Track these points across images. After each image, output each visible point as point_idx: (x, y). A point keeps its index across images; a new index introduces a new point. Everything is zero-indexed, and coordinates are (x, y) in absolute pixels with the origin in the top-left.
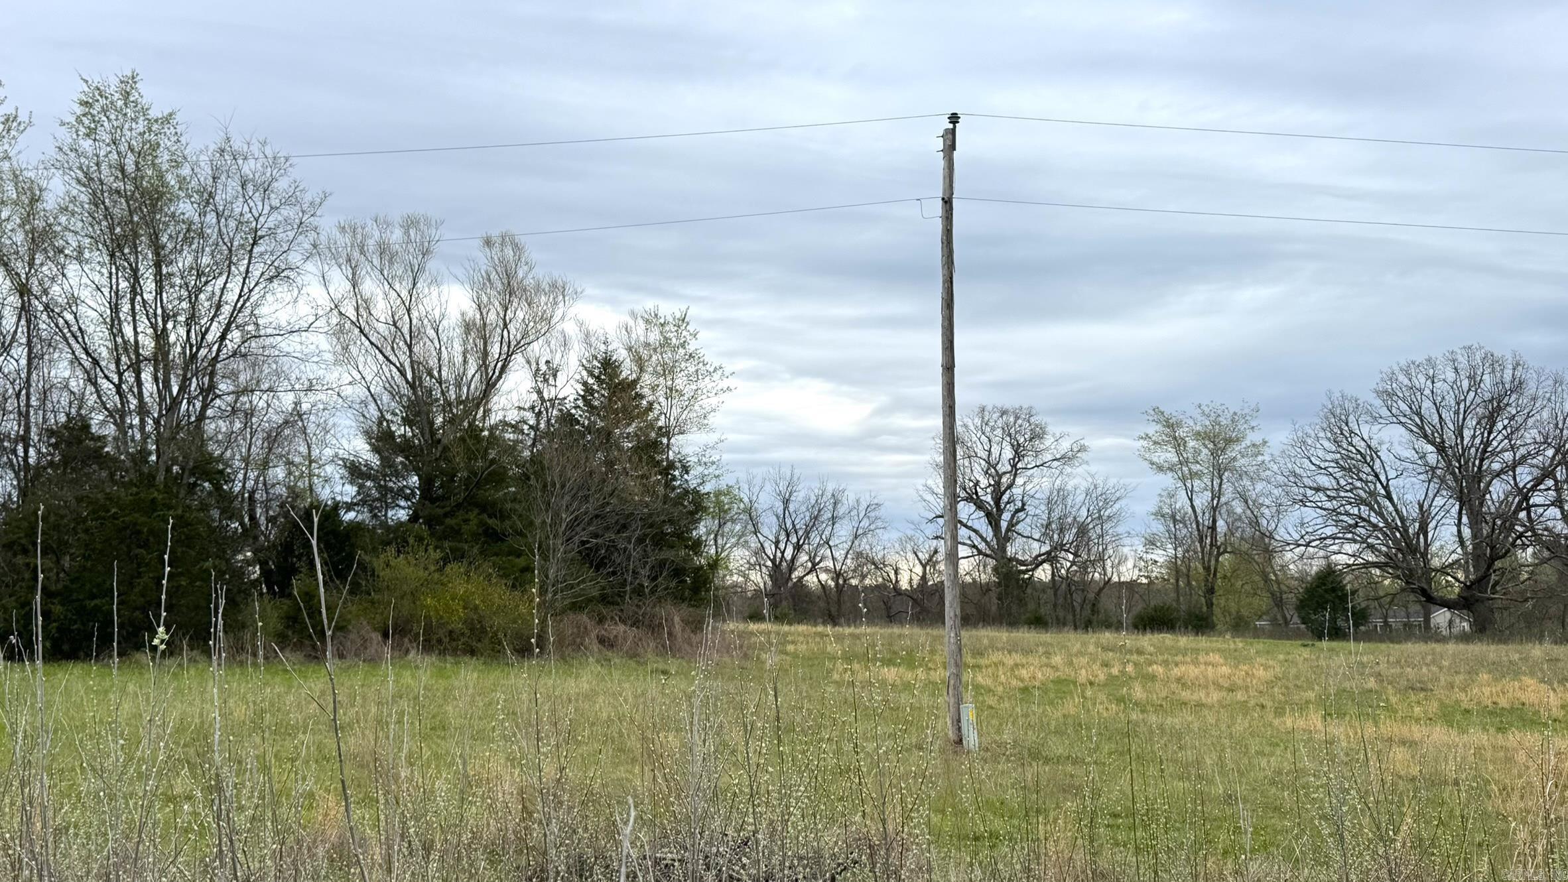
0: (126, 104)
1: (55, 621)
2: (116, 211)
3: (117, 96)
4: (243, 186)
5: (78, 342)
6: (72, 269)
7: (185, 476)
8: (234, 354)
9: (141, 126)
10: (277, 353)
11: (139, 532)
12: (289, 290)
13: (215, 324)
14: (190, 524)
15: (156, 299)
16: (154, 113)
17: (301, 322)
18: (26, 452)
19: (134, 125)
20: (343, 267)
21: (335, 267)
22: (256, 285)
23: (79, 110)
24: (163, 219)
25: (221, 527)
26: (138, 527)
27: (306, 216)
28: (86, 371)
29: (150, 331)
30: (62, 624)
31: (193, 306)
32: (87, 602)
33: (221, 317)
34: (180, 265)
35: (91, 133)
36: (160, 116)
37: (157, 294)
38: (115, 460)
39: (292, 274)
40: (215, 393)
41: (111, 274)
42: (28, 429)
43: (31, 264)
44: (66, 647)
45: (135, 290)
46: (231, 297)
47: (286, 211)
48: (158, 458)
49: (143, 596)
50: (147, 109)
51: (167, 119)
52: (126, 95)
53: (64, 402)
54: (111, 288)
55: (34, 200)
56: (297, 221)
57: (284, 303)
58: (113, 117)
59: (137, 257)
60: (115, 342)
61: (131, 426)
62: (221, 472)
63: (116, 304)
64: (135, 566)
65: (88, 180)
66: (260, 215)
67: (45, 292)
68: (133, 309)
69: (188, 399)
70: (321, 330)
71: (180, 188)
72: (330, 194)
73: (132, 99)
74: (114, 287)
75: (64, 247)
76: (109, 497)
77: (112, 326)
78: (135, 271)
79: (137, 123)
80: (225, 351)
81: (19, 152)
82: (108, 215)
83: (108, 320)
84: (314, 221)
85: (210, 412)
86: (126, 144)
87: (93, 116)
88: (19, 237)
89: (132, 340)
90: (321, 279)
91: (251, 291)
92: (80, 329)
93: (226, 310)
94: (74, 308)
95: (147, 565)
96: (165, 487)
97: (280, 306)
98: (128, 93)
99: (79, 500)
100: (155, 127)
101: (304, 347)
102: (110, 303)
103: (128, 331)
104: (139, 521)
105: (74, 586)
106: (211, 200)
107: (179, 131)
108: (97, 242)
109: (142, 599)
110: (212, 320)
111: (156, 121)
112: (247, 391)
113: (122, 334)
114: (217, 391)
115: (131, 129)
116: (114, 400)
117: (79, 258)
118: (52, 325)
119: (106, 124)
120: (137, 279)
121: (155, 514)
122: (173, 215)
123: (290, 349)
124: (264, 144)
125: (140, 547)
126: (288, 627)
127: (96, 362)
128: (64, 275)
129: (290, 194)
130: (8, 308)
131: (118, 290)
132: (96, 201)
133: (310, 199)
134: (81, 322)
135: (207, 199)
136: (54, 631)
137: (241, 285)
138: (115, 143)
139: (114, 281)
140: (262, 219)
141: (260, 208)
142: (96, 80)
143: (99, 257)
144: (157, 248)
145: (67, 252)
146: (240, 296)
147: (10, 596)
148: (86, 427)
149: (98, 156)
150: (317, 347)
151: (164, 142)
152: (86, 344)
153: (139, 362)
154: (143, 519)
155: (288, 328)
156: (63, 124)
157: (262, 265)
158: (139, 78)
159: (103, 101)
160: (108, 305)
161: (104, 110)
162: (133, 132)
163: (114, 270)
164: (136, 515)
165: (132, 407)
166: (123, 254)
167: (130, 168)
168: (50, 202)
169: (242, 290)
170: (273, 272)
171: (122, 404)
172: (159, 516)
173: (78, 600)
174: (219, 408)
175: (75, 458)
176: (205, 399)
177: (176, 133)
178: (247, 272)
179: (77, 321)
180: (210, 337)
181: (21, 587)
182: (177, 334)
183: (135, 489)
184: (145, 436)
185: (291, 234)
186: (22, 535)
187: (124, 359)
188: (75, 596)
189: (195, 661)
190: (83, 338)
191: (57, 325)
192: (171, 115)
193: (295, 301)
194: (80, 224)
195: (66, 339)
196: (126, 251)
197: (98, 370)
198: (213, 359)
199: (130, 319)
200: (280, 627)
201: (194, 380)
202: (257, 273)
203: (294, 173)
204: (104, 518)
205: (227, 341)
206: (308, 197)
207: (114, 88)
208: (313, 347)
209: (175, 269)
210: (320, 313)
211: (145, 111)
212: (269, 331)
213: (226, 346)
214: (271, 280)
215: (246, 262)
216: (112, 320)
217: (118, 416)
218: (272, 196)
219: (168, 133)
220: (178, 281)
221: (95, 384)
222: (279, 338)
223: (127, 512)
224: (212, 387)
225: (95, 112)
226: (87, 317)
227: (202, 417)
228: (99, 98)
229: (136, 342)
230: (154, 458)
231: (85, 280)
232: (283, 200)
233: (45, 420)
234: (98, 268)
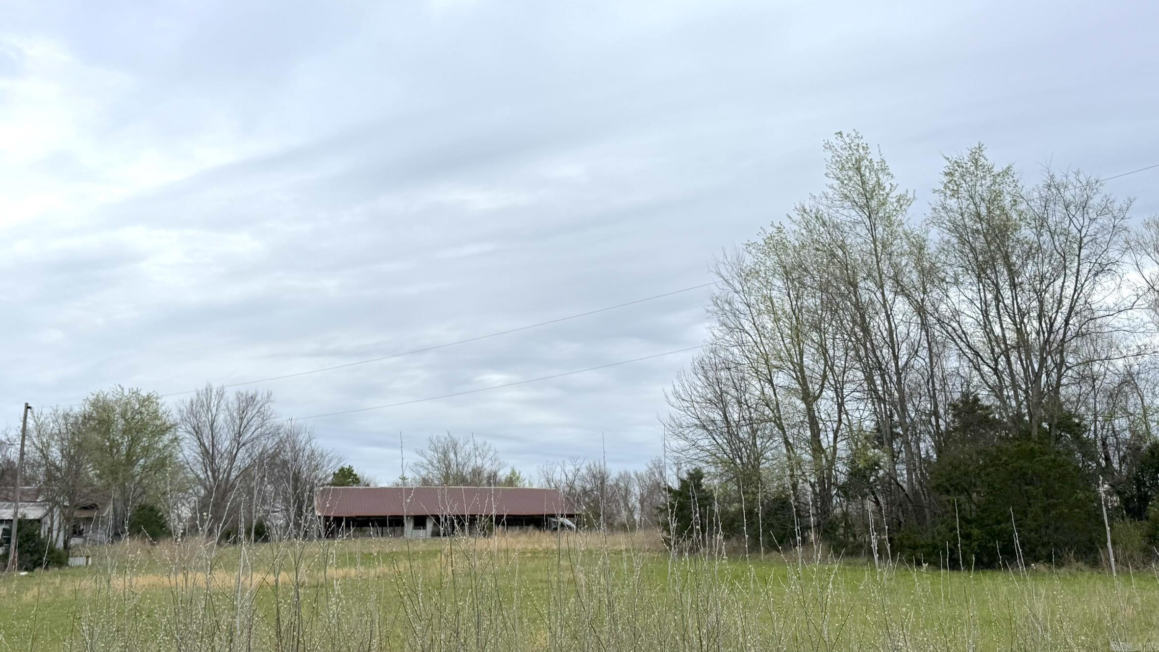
0: (976, 168)
1: (975, 541)
2: (978, 245)
3: (970, 164)
4: (1067, 207)
5: (962, 340)
6: (953, 292)
7: (1053, 430)
8: (1077, 335)
9: (988, 181)
10: (1110, 329)
11: (1025, 474)
12: (1113, 279)
13: (1059, 314)
14: (1061, 466)
15: (1013, 302)
16: (996, 171)
17: (1125, 302)
18: (937, 422)
19: (983, 182)
20: (1152, 255)
21: (1146, 256)
22: (1086, 281)
23: (946, 179)
24: (1011, 244)
25: (1084, 466)
26: (1024, 470)
27: (1118, 220)
28: (971, 361)
29: (1012, 326)
30: (980, 542)
31: (1041, 303)
32: (995, 526)
33: (1063, 309)
34: (1027, 275)
35: (955, 193)
36: (1001, 171)
37: (1013, 300)
38: (999, 422)
39: (1114, 268)
40: (1066, 365)
41: (979, 290)
42: (936, 406)
43: (925, 292)
44: (985, 559)
45: (998, 298)
46: (1069, 292)
47: (1103, 220)
48: (1031, 418)
49: (1035, 521)
50: (992, 168)
51: (1007, 172)
52: (976, 162)
53: (958, 385)
54: (981, 299)
55: (921, 248)
56: (1111, 225)
57: (1111, 291)
58: (968, 179)
59: (996, 275)
60: (989, 337)
61: (1008, 397)
62: (1078, 425)
63: (986, 311)
64: (1026, 499)
65: (955, 228)
66: (1082, 227)
67: (937, 310)
68: (998, 312)
69: (1047, 372)
70: (1143, 307)
71: (1021, 220)
72: (1135, 199)
73: (979, 163)
74: (983, 299)
75: (945, 277)
76: (999, 449)
77: (985, 327)
78: (997, 285)
79: (985, 179)
80: (1069, 333)
81: (909, 219)
82: (973, 249)
83: (982, 323)
84: (1125, 223)
85: (1064, 381)
86: (979, 197)
87: (955, 181)
88: (915, 276)
89: (1000, 334)
90: (1135, 266)
91: (1082, 286)
92: (963, 332)
93: (1066, 303)
94: (957, 318)
95: (1035, 498)
96: (1039, 438)
97: (1108, 293)
98: (976, 160)
99: (979, 453)
100: (998, 180)
101: (1131, 322)
102: (981, 311)
103: (997, 330)
104: (1024, 465)
105: (984, 515)
106: (1045, 224)
107: (1015, 179)
108: (967, 270)
109: (1035, 523)
110: (1057, 312)
111: (999, 175)
112: (1089, 362)
113: (993, 331)
114: (1068, 364)
115: (981, 186)
116: (993, 379)
117: (956, 282)
118: (944, 332)
119: (964, 185)
120: (998, 291)
121: (1035, 460)
122: (1018, 241)
123: (1120, 325)
124: (1077, 173)
125: (1028, 485)
126: (1150, 543)
127: (977, 354)
128: (947, 296)
129: (1103, 206)
130: (913, 324)
131: (986, 301)
132: (963, 241)
133: (1119, 206)
134: (963, 326)
135: (1041, 223)
136: (976, 548)
137: (1074, 282)
138: (971, 197)
139: (982, 294)
140: (1084, 231)
141: (1081, 222)
142: (954, 157)
143: (969, 279)
144: (1009, 266)
145: (947, 280)
146: (1075, 290)
147: (942, 524)
148: (976, 400)
149: (961, 208)
150: (1142, 320)
151: (1007, 189)
152: (968, 342)
153: (1007, 350)
154: (1027, 464)
155: (1116, 308)
156: (935, 191)
157: (1089, 264)
158: (984, 147)
159: (960, 170)
160: (980, 312)
161: (962, 176)
162: (982, 189)
163: (981, 287)
164: (1022, 461)
165: (1007, 384)
166: (987, 275)
167: (983, 211)
168: (932, 248)
169: (1076, 286)
170: (1097, 267)
171: (1000, 381)
172: (1037, 461)
173: (989, 525)
174: (1071, 377)
175: (972, 423)
176: (1059, 371)
177: (1014, 181)
178: (1078, 271)
179: (960, 327)
180: (1057, 325)
181: (948, 518)
182: (1032, 325)
183: (1017, 443)
184: (1019, 404)
185: (1108, 237)
186: (944, 480)
187: (997, 350)
188: (986, 522)
189: (1081, 570)
190: (966, 338)
191: (947, 332)
192: (1008, 168)
193: (1119, 288)
194: (954, 260)
195: (954, 340)
196: (989, 272)
197: (979, 359)
198: (1061, 340)
199: (997, 320)
200: (1144, 544)
201: (1049, 357)
202: (1086, 271)
203: (1105, 190)
204: (998, 465)
205: (1070, 326)
206: (1117, 206)
207: (966, 158)
208: (1139, 320)
209: (1024, 279)
210: (1141, 293)
211: (990, 170)
212: (1102, 313)
213: (1070, 328)
214: (1096, 275)
215: (1076, 264)
216: (985, 323)
217: (997, 391)
218: (1090, 211)
219: (1008, 182)
220: (1027, 287)
221: (979, 370)
222: (1110, 318)
223: (1014, 459)
224: (1063, 361)
225: (956, 179)
226: (967, 323)
227: (1059, 384)
228: (957, 168)
229: (1004, 336)
230: (1027, 418)
231: (962, 297)
232: (1099, 212)
233: (946, 399)
234: (969, 287)
